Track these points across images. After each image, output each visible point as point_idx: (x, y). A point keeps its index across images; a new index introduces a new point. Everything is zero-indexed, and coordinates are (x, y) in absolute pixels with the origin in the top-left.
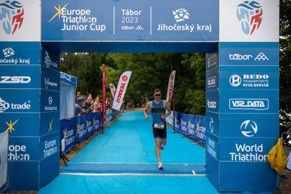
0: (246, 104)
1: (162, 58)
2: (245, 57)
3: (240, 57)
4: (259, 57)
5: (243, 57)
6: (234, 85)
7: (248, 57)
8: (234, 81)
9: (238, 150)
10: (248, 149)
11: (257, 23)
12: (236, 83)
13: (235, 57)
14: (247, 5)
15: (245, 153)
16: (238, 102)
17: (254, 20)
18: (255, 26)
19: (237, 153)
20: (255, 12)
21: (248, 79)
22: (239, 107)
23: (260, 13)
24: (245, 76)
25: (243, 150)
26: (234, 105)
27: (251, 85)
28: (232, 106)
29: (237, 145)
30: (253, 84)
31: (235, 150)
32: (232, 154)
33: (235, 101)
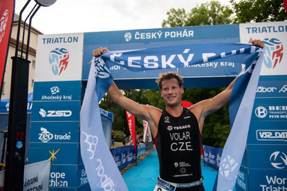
0: (274, 135)
1: (191, 95)
2: (269, 90)
3: (264, 90)
4: (284, 89)
5: (267, 90)
6: (259, 116)
7: (272, 89)
8: (259, 112)
9: (269, 183)
10: (279, 181)
11: (279, 58)
12: (262, 114)
13: (260, 90)
14: (268, 41)
15: (276, 185)
16: (265, 133)
17: (276, 55)
18: (276, 60)
19: (268, 185)
20: (275, 48)
21: (274, 111)
22: (267, 138)
23: (280, 48)
24: (270, 108)
25: (274, 183)
26: (262, 136)
27: (278, 117)
28: (259, 137)
29: (267, 177)
30: (279, 115)
31: (265, 183)
32: (263, 186)
33: (262, 132)
